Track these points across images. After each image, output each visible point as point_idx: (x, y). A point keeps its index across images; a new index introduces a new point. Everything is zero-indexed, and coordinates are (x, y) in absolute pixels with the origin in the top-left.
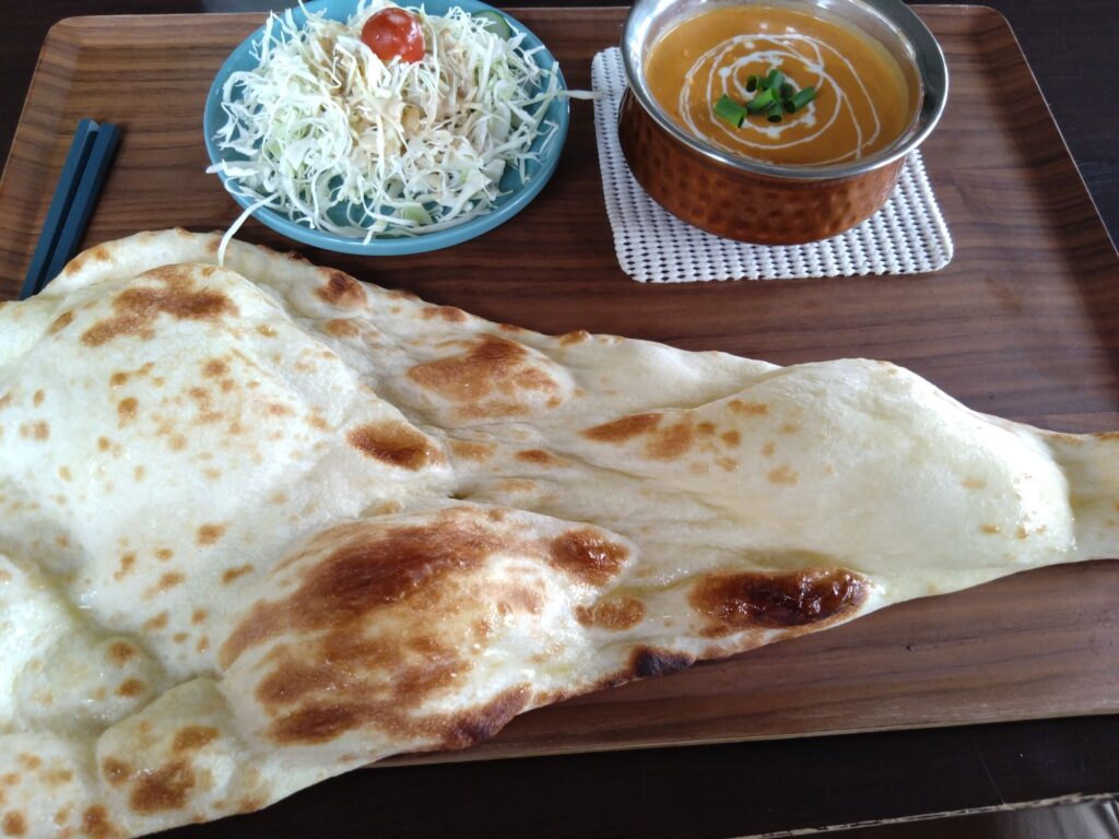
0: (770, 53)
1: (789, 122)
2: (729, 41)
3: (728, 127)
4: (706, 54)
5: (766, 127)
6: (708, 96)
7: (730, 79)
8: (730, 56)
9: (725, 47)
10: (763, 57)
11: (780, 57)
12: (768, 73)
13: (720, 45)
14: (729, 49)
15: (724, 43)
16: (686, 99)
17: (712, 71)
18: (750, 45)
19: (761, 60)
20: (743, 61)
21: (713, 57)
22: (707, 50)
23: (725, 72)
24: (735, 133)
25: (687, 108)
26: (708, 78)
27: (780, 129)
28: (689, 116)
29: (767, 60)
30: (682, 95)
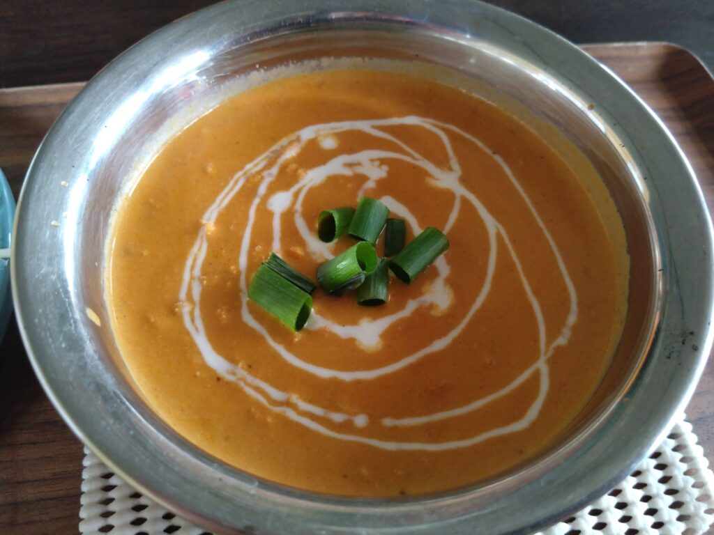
0: (365, 156)
1: (400, 306)
2: (292, 137)
3: (278, 331)
4: (248, 166)
5: (354, 322)
6: (243, 260)
7: (288, 216)
8: (293, 166)
9: (284, 149)
10: (350, 165)
11: (383, 161)
12: (360, 198)
13: (276, 147)
14: (291, 153)
15: (284, 141)
16: (197, 272)
17: (257, 201)
18: (329, 143)
19: (348, 172)
20: (314, 177)
21: (259, 172)
22: (251, 159)
23: (280, 202)
24: (289, 345)
25: (197, 291)
26: (246, 217)
27: (384, 323)
28: (197, 313)
29: (359, 170)
30: (189, 262)
